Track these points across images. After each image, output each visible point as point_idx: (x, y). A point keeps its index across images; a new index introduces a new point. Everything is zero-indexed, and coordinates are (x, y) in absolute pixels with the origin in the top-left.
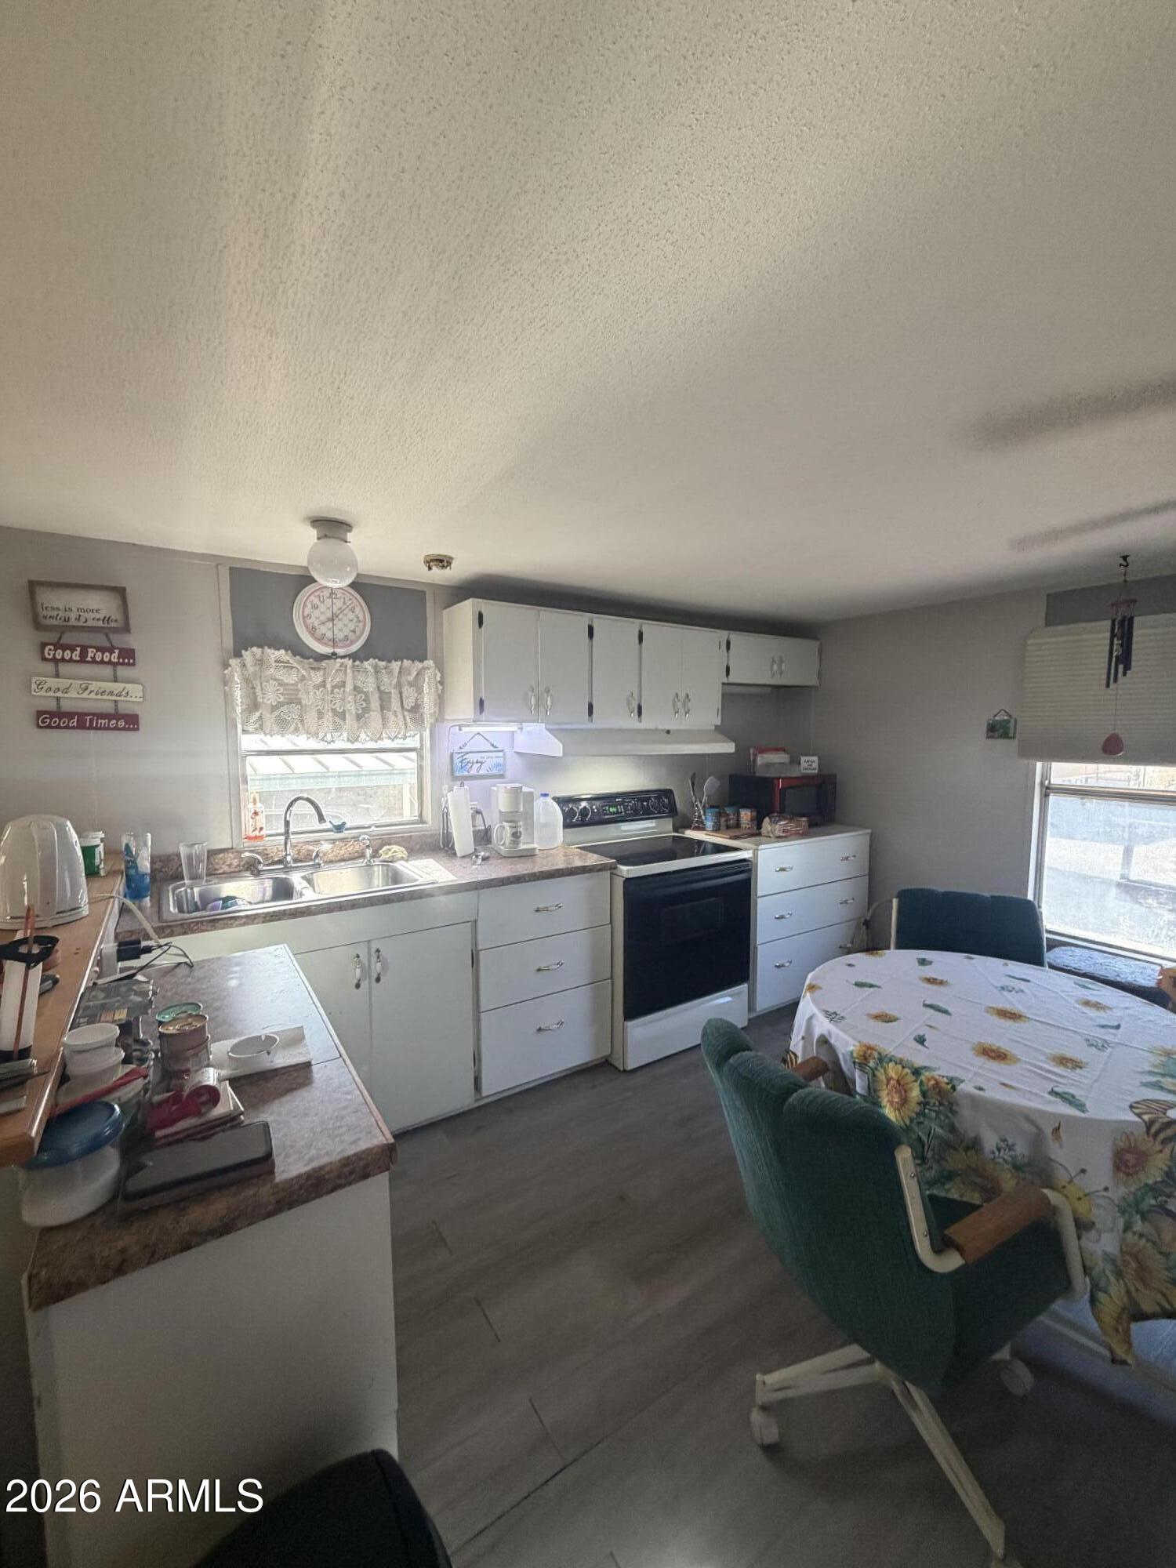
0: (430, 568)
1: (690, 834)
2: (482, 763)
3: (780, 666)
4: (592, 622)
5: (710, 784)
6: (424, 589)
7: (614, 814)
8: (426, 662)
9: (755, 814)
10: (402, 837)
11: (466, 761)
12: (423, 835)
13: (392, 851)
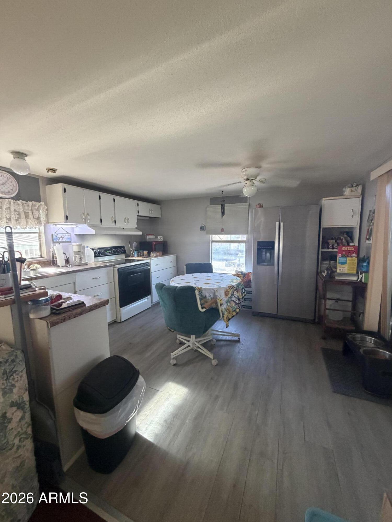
0: (48, 172)
1: (130, 258)
2: (63, 237)
3: (151, 212)
4: (100, 194)
5: (135, 244)
6: (38, 178)
7: (108, 253)
8: (41, 203)
9: (148, 252)
10: (36, 262)
11: (58, 237)
12: (45, 261)
13: (35, 266)
